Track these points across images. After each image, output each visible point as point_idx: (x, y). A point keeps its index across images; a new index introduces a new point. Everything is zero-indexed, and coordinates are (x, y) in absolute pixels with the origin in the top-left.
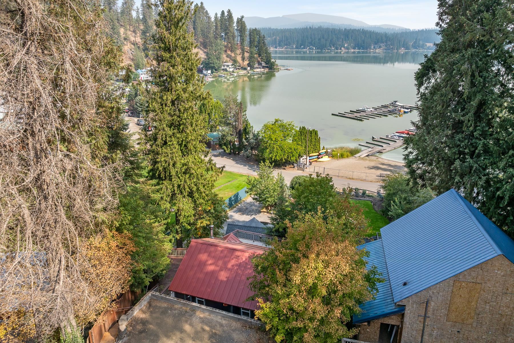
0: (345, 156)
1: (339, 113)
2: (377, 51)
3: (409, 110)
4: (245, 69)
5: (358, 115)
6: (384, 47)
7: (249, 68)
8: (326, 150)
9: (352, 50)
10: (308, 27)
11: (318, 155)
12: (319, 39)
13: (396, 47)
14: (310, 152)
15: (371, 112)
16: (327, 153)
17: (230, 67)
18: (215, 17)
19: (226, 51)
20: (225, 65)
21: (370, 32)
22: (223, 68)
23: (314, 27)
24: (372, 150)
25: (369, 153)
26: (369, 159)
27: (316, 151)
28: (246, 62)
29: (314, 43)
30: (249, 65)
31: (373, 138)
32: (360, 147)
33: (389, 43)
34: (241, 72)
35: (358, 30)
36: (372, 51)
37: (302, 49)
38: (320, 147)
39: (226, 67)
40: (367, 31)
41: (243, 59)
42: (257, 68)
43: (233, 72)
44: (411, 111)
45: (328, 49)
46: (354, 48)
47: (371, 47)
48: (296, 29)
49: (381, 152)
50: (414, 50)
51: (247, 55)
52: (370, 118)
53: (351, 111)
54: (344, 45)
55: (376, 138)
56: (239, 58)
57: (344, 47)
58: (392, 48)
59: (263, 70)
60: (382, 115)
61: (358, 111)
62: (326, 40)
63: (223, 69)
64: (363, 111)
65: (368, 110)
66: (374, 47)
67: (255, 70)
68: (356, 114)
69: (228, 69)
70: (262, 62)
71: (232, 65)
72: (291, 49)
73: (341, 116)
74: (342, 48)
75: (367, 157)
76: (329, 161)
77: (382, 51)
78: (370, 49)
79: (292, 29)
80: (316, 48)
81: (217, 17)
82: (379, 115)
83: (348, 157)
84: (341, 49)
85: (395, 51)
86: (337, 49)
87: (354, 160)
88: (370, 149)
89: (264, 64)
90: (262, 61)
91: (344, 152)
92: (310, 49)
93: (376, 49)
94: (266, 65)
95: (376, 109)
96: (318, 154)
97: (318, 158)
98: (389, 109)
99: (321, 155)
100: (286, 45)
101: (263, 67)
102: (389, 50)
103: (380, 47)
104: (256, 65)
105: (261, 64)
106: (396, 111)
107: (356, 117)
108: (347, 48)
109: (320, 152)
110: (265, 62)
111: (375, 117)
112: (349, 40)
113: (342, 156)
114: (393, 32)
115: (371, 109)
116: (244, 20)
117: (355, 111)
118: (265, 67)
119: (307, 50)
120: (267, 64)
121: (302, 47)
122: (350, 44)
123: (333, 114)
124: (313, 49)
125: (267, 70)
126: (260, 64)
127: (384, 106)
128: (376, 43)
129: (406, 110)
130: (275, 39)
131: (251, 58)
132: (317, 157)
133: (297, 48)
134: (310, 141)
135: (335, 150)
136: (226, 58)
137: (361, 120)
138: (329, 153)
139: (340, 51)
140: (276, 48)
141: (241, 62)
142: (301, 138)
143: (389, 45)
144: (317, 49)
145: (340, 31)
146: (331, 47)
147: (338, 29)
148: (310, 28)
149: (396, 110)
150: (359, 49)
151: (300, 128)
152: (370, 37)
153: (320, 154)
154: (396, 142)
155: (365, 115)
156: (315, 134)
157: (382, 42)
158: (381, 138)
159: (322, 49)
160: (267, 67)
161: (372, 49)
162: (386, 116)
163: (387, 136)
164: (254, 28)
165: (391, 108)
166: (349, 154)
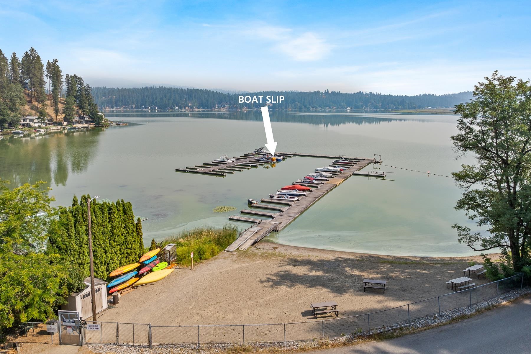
0: (208, 255)
1: (187, 168)
2: (222, 110)
3: (282, 157)
4: (60, 124)
5: (216, 168)
6: (228, 106)
7: (65, 123)
8: (158, 250)
9: (197, 110)
10: (149, 87)
11: (139, 269)
12: (162, 99)
13: (239, 106)
14: (112, 266)
15: (234, 163)
16: (161, 257)
17: (36, 121)
18: (12, 58)
19: (30, 102)
20: (26, 119)
21: (213, 92)
22: (22, 122)
23: (155, 87)
24: (258, 228)
25: (255, 238)
26: (259, 252)
27: (131, 257)
28: (61, 117)
29: (156, 103)
30: (65, 119)
31: (250, 203)
32: (233, 224)
33: (232, 102)
34: (53, 128)
35: (201, 90)
36: (216, 110)
37: (143, 108)
38: (141, 244)
39: (28, 121)
40: (210, 91)
41: (57, 111)
42: (78, 123)
43: (40, 127)
44: (284, 158)
45: (172, 109)
46: (199, 108)
47: (215, 106)
48: (135, 89)
49: (275, 231)
50: (256, 109)
51: (61, 106)
52: (235, 172)
53: (204, 164)
54: (188, 104)
55: (255, 202)
56: (50, 111)
57: (188, 107)
58: (236, 107)
59: (87, 125)
60: (249, 166)
61: (215, 164)
62: (169, 99)
63: (24, 125)
64: (222, 162)
65: (229, 161)
66: (219, 107)
67: (74, 125)
68: (212, 168)
69: (32, 124)
70: (85, 116)
71: (38, 119)
72: (130, 109)
73: (190, 172)
74: (187, 108)
75: (253, 248)
76: (168, 277)
77: (226, 110)
78: (215, 108)
79: (131, 89)
80: (158, 108)
81: (15, 58)
82: (246, 166)
83: (213, 254)
84: (185, 108)
85: (239, 110)
86: (181, 108)
87: (228, 261)
88: (256, 229)
89: (87, 118)
90: (84, 114)
91: (205, 243)
92: (151, 108)
93: (220, 108)
94: (90, 120)
95: (239, 159)
96: (137, 265)
97: (140, 276)
98: (255, 158)
99: (146, 265)
100: (125, 105)
101: (87, 122)
102: (233, 108)
103: (224, 106)
104: (76, 119)
105: (84, 118)
106: (266, 160)
107: (213, 171)
108: (192, 108)
109: (142, 259)
110: (89, 116)
111: (241, 169)
112: (192, 99)
113: (201, 255)
114: (234, 94)
115: (233, 160)
116: (58, 64)
117: (211, 163)
118: (90, 121)
119: (149, 109)
120: (91, 118)
121: (142, 107)
122: (194, 104)
123: (177, 170)
124: (155, 109)
125: (93, 126)
126: (81, 117)
127: (248, 155)
128: (220, 103)
129: (279, 158)
130: (111, 99)
131: (67, 110)
132: (133, 274)
133: (136, 108)
134: (109, 235)
135: (182, 241)
136: (29, 110)
137: (222, 175)
138: (167, 255)
139: (184, 110)
140: (112, 108)
141: (53, 115)
142: (77, 232)
143: (232, 104)
144: (160, 109)
145: (182, 90)
146: (174, 106)
147: (181, 89)
148: (151, 87)
149: (266, 158)
150: (204, 108)
151: (75, 201)
152: (214, 97)
153: (143, 265)
154: (289, 205)
155: (225, 168)
156: (125, 212)
157: (226, 102)
158: (262, 201)
159: (164, 109)
160: (92, 122)
161: (217, 109)
162: (255, 167)
163: (271, 197)
164: (73, 75)
165: (258, 157)
166: (216, 248)
